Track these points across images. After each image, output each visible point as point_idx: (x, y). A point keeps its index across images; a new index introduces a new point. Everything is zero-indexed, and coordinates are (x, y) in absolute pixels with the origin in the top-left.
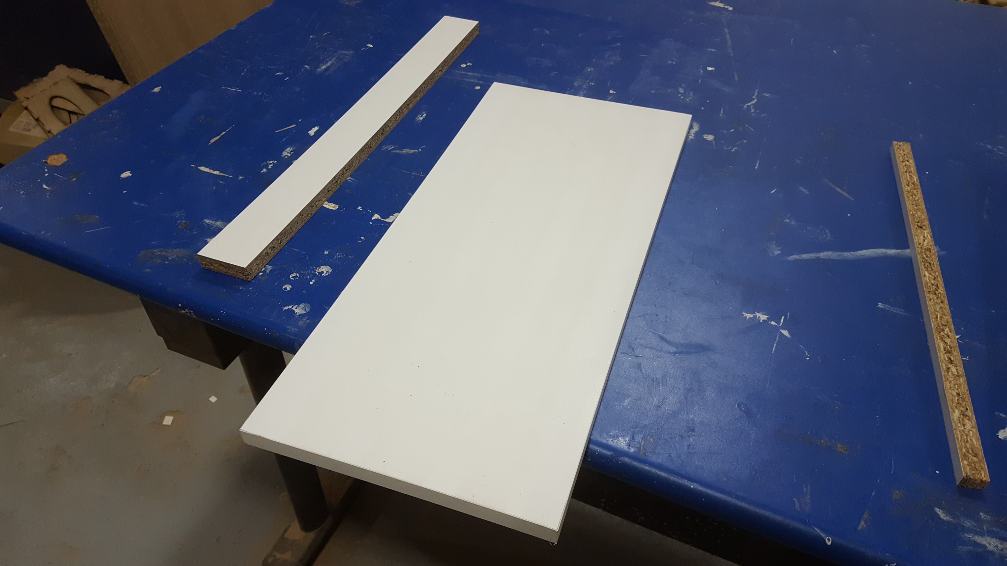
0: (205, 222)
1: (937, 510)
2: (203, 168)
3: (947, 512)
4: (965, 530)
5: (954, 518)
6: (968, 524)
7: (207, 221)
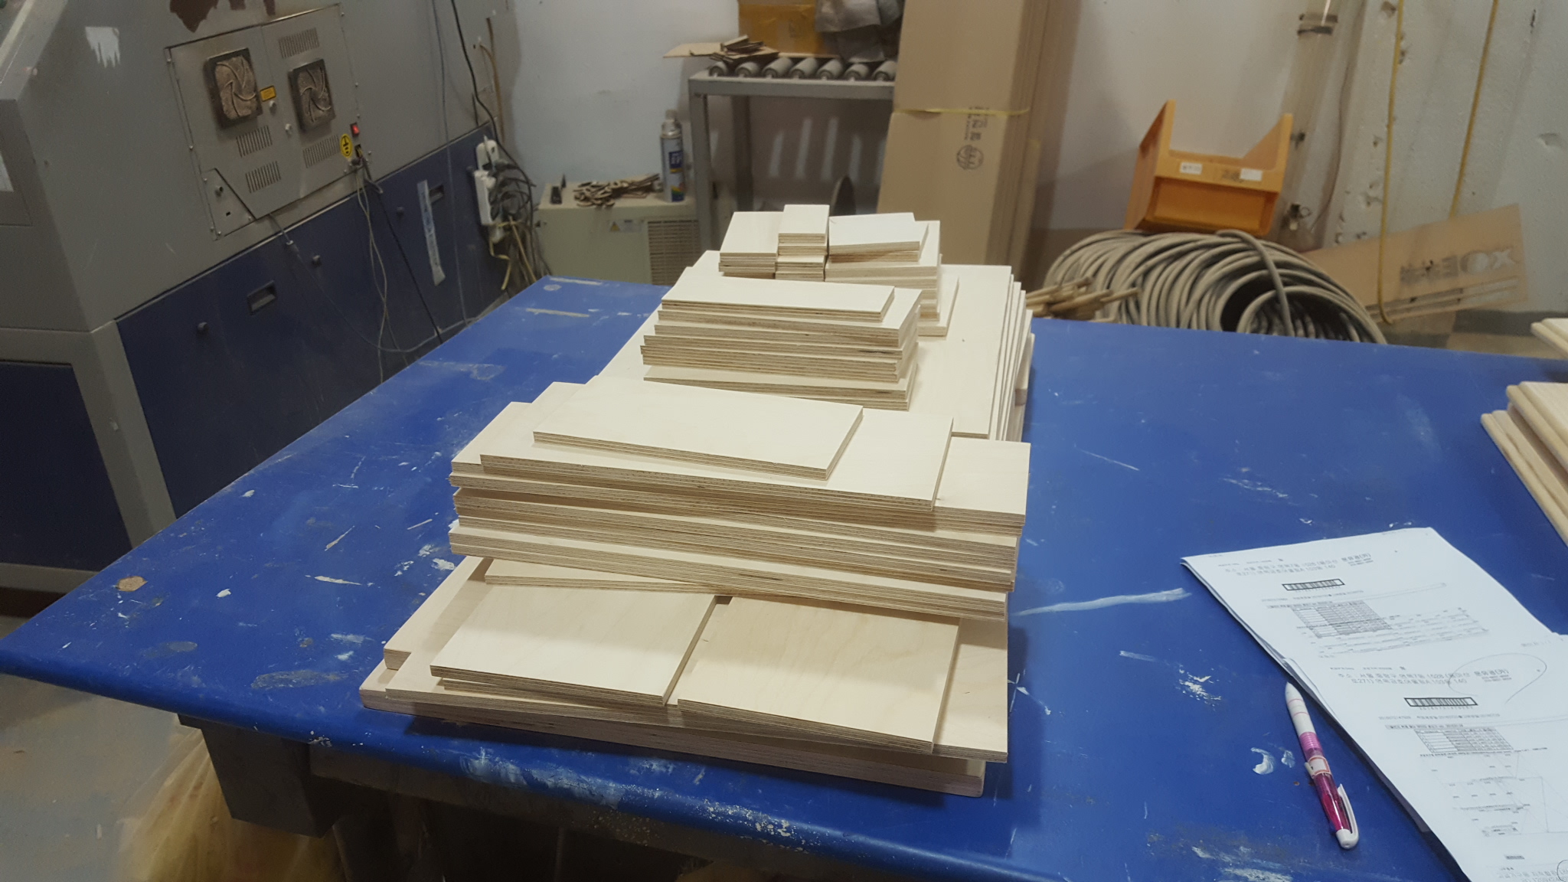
0: (332, 637)
1: (1195, 849)
2: (321, 578)
3: (1205, 849)
4: (1226, 865)
5: (1212, 855)
6: (1227, 859)
7: (334, 636)
